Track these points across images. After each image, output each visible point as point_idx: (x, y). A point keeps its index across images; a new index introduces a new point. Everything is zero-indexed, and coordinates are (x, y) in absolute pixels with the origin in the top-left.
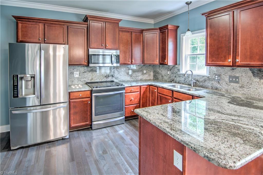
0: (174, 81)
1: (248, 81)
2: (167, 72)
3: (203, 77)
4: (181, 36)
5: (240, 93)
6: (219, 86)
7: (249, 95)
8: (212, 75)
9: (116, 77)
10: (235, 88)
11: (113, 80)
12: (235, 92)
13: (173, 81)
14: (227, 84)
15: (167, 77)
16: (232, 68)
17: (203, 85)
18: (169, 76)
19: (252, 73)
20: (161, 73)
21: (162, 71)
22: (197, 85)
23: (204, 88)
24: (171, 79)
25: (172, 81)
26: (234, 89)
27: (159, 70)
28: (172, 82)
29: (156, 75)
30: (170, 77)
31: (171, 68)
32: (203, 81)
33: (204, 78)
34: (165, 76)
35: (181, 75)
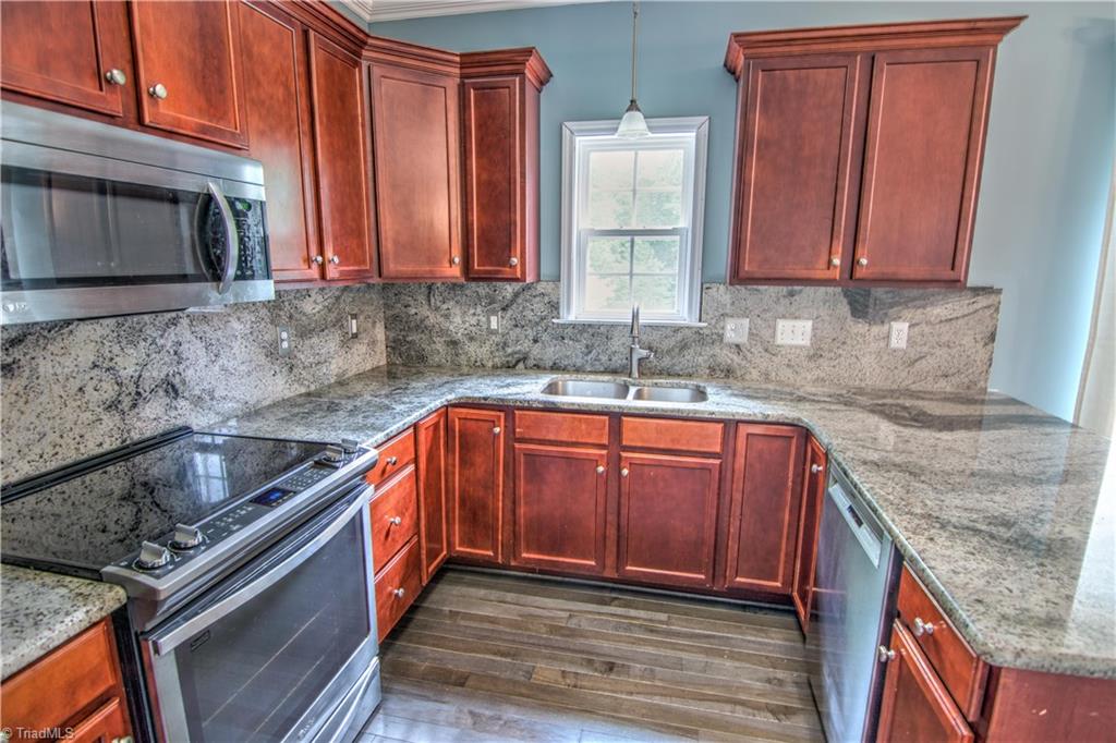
0: (531, 362)
1: (835, 336)
2: (484, 319)
3: (677, 329)
4: (566, 132)
5: (809, 377)
6: (739, 362)
7: (835, 380)
8: (713, 322)
9: (197, 392)
10: (792, 363)
11: (180, 422)
12: (791, 376)
13: (521, 365)
14: (766, 350)
15: (486, 349)
16: (790, 288)
17: (674, 365)
18: (497, 339)
19: (850, 303)
20: (445, 325)
21: (447, 317)
22: (649, 368)
23: (679, 375)
24: (512, 354)
25: (518, 362)
26: (788, 366)
27: (425, 311)
28: (514, 366)
29: (409, 339)
30: (505, 344)
31: (509, 296)
32: (677, 350)
33: (679, 336)
34: (471, 339)
35: (570, 330)
